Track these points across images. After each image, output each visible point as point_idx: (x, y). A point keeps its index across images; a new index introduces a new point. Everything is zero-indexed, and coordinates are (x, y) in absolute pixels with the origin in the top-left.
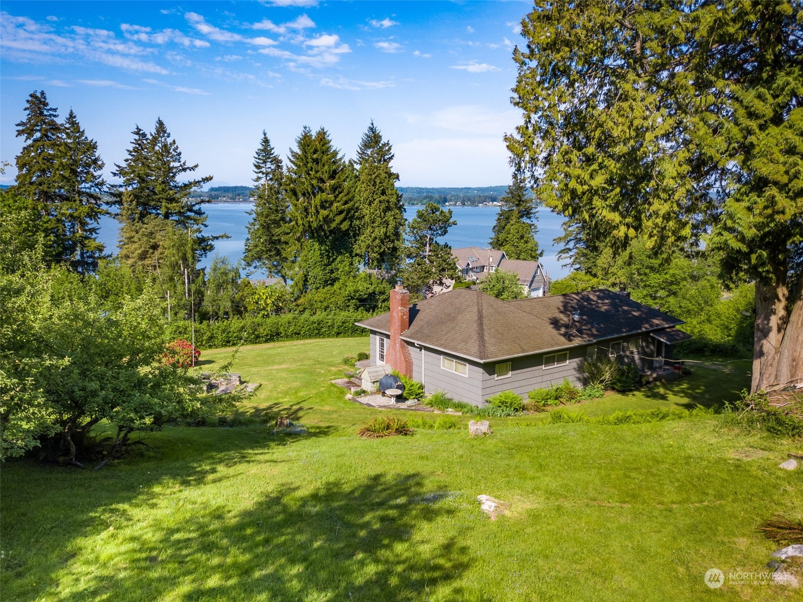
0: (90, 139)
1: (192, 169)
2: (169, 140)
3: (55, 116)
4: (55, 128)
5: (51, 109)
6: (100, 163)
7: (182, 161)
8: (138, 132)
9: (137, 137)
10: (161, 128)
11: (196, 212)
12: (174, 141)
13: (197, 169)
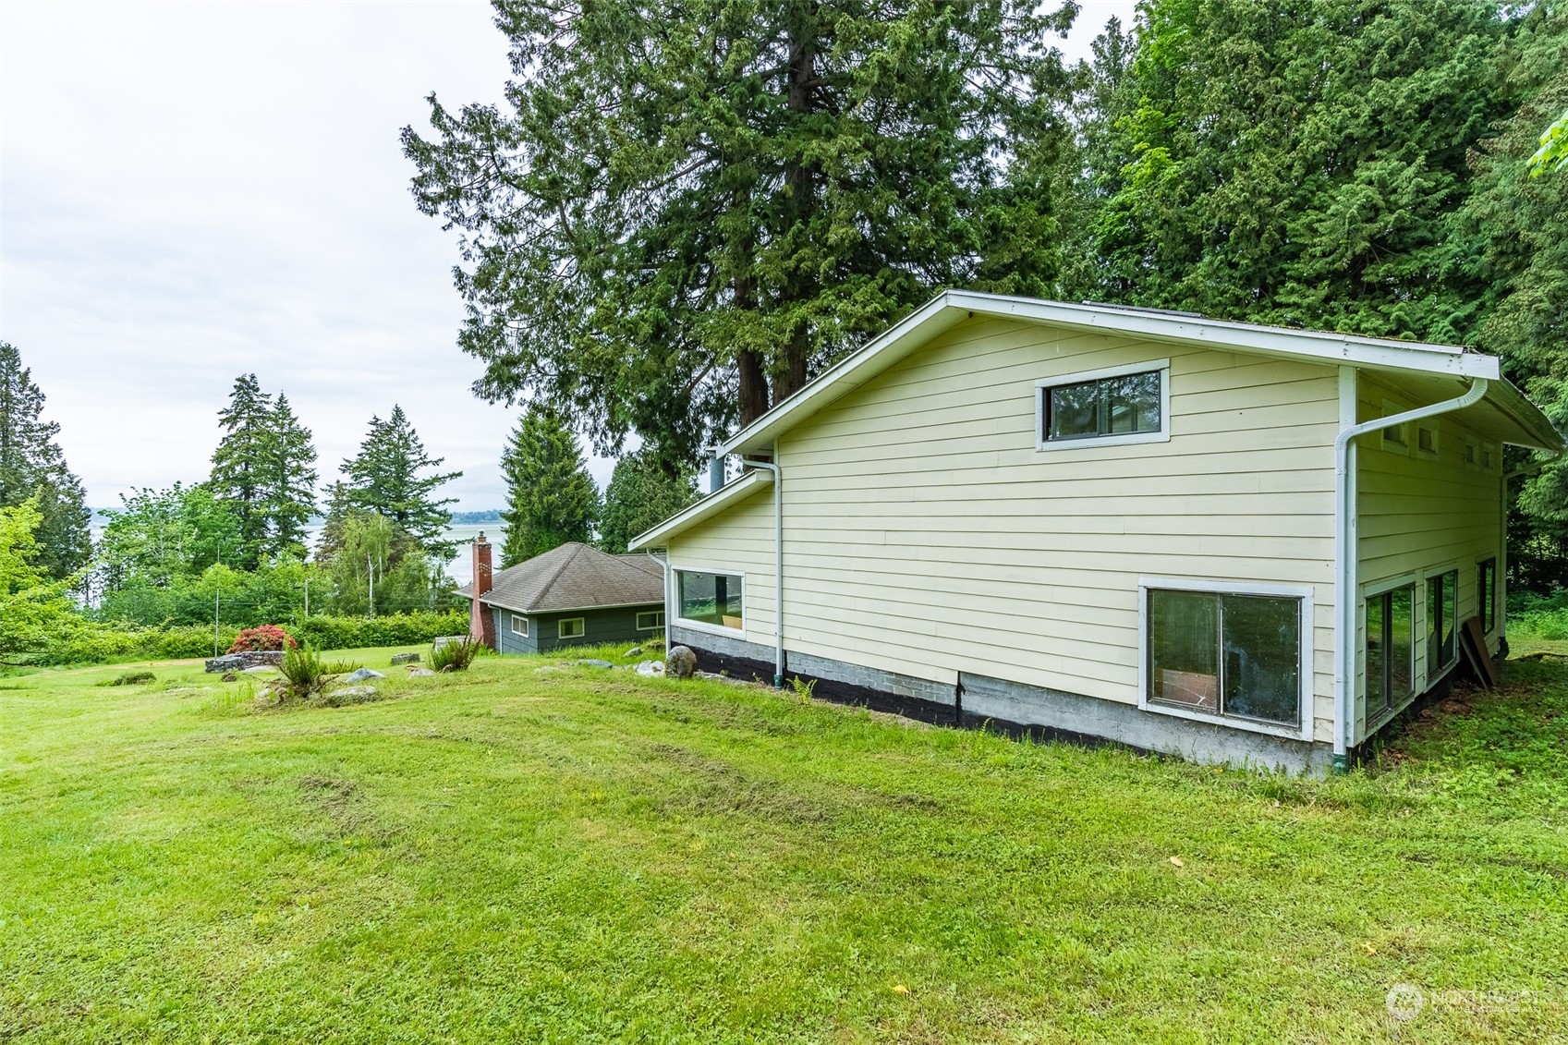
0: (302, 428)
1: (436, 463)
2: (408, 430)
3: (267, 403)
4: (265, 416)
5: (262, 395)
6: (312, 454)
7: (423, 453)
8: (375, 422)
9: (374, 428)
10: (398, 414)
11: (440, 514)
12: (413, 432)
13: (441, 463)
